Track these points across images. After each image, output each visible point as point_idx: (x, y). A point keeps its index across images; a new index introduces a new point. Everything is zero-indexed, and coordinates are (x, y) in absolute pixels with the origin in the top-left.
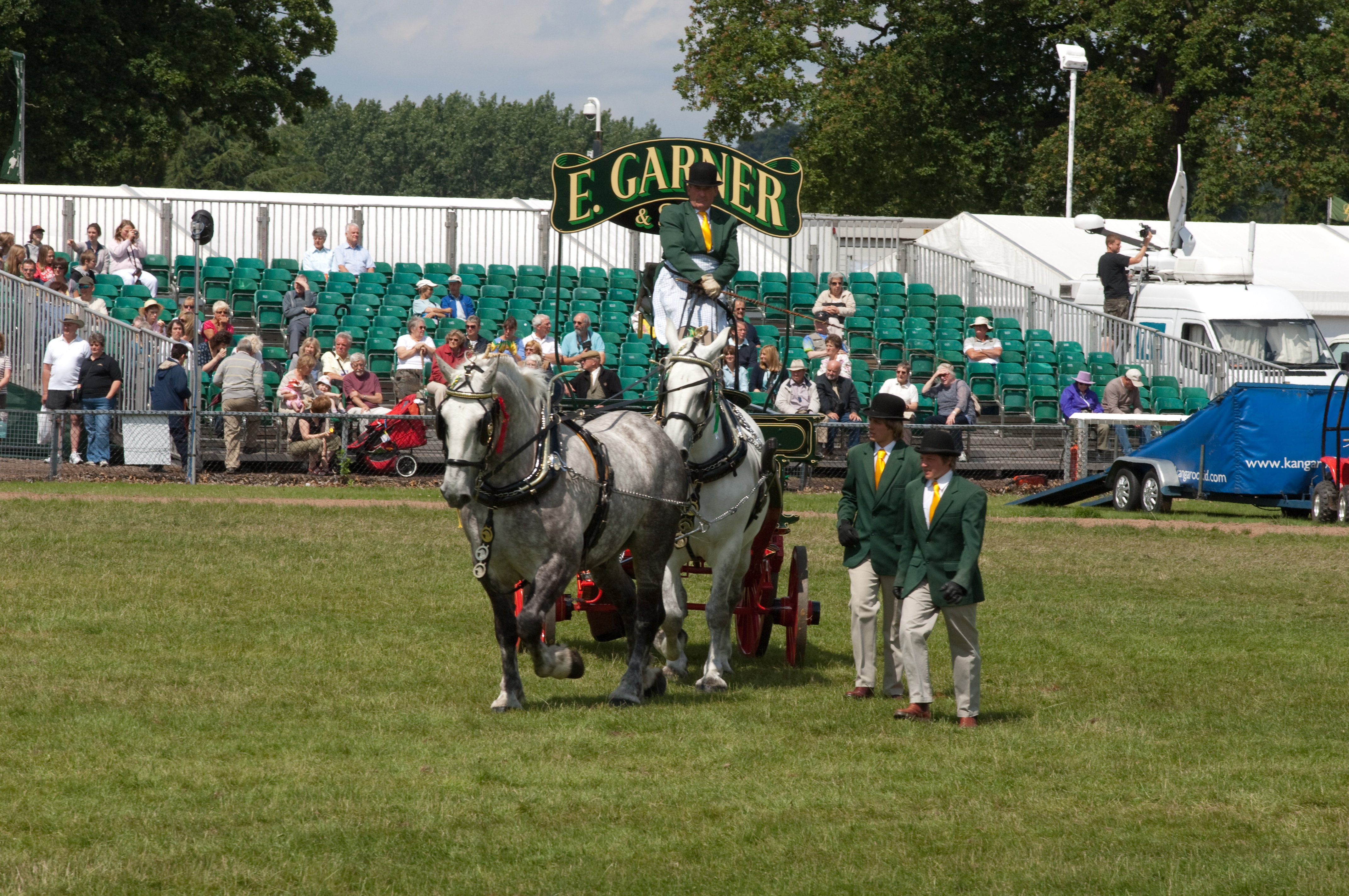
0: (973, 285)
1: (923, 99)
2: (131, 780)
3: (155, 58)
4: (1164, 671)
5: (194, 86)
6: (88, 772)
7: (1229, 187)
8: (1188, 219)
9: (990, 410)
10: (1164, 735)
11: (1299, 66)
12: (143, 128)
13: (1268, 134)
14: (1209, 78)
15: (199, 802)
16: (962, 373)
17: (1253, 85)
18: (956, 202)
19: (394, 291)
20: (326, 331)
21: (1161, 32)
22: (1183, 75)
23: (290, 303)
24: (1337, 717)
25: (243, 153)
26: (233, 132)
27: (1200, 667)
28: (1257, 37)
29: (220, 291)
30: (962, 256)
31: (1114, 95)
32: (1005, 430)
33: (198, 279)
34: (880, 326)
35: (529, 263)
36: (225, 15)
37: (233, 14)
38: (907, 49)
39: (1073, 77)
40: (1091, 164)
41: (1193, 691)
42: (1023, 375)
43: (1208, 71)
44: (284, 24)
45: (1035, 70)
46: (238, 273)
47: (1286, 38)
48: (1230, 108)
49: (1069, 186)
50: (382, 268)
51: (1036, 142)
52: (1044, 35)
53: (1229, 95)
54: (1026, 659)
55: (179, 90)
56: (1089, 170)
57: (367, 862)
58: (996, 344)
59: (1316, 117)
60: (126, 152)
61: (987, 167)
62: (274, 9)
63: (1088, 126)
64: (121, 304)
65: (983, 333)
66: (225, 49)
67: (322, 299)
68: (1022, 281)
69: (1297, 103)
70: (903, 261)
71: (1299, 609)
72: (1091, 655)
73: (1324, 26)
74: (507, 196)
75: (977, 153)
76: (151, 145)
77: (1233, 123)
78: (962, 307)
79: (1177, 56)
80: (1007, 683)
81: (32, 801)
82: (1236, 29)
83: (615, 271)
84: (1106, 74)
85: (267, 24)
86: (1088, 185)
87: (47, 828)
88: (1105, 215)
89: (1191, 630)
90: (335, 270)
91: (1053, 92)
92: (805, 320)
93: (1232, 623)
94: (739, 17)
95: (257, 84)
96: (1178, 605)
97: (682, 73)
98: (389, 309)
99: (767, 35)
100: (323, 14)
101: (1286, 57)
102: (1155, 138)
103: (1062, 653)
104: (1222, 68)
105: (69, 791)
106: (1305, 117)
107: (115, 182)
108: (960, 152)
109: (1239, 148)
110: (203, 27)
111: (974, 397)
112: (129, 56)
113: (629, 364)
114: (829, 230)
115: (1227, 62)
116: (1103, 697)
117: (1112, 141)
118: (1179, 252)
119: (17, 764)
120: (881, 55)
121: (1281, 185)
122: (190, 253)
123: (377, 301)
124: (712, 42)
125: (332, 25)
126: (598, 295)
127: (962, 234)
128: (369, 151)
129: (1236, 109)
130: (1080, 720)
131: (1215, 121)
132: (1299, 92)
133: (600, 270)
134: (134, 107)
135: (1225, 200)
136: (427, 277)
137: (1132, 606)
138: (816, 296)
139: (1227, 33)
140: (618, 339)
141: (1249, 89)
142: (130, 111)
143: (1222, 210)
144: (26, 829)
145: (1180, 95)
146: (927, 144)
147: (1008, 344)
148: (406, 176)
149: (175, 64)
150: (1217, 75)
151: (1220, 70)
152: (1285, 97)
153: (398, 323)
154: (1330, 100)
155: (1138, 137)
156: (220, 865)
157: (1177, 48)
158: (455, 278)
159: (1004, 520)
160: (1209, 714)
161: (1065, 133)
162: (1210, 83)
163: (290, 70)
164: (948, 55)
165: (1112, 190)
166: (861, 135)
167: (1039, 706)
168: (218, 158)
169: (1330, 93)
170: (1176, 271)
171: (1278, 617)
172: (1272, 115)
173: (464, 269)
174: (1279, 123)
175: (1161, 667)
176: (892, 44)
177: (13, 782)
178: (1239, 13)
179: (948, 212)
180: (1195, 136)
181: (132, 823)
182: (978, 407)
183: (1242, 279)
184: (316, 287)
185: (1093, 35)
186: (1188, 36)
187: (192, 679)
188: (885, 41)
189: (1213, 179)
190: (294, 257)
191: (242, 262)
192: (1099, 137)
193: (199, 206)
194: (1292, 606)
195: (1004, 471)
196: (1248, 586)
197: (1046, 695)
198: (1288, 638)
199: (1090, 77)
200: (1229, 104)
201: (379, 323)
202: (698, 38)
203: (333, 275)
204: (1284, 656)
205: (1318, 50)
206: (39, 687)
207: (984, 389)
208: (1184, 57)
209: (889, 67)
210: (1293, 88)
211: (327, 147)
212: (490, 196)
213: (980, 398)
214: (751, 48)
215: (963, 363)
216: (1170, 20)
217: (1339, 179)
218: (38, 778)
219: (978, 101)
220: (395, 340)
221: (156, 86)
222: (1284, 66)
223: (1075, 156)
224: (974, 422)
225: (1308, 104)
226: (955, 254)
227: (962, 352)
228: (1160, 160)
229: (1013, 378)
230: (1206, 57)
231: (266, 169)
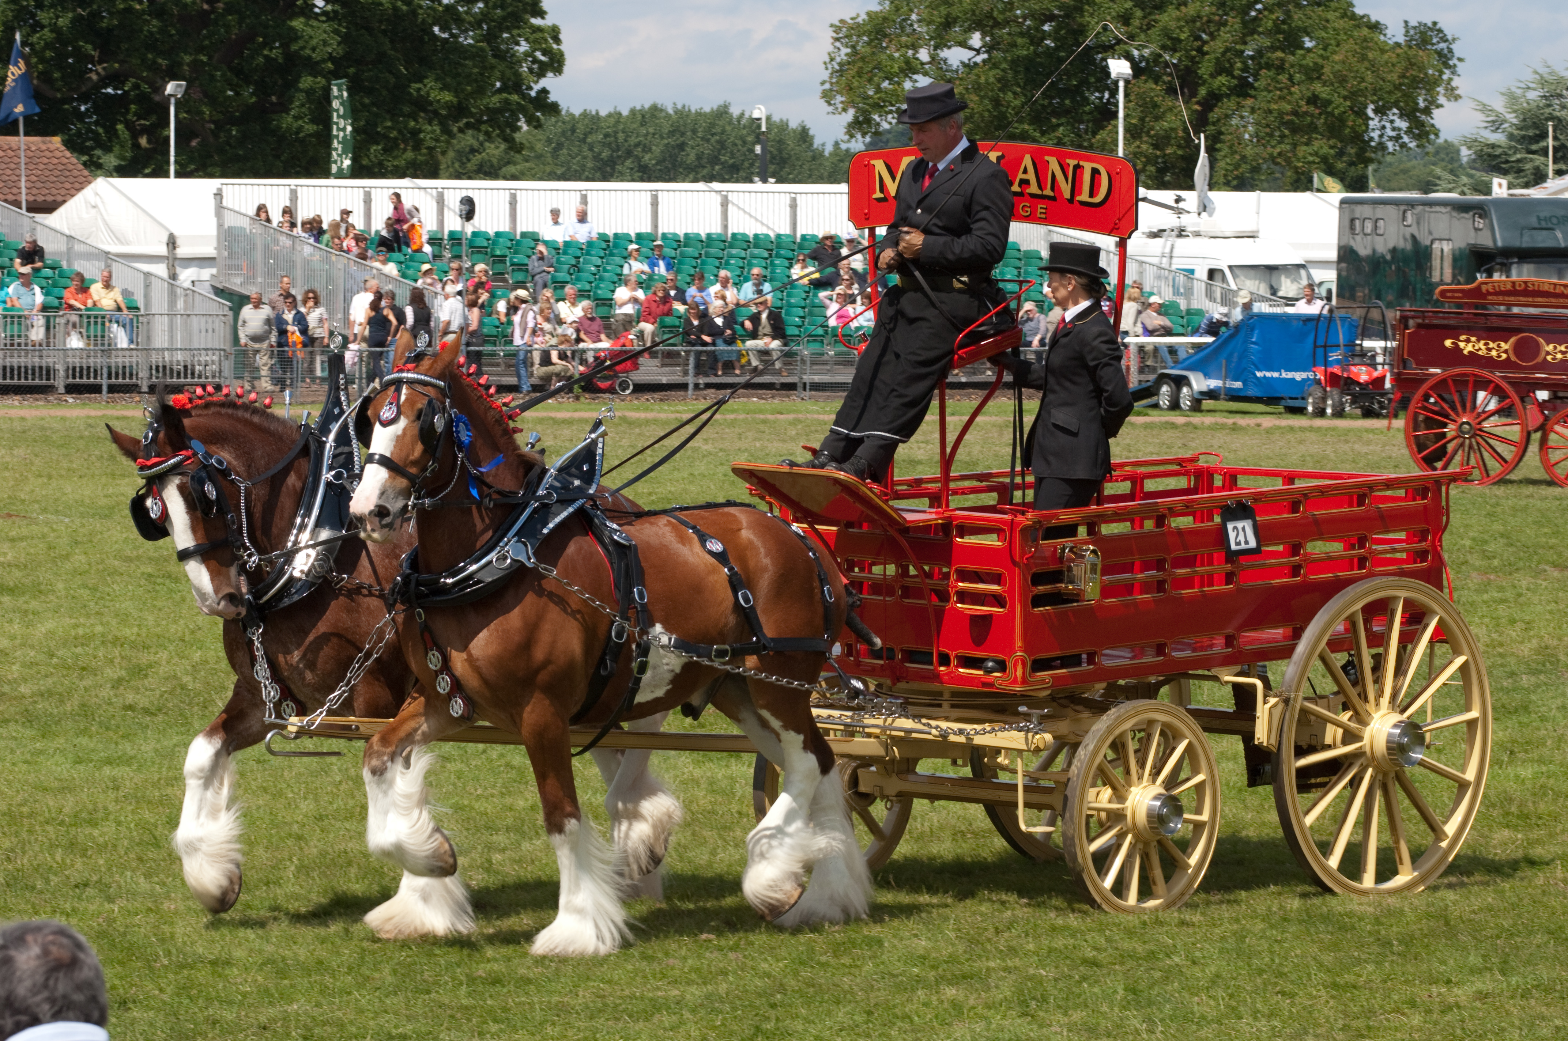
1: (1009, 102)
3: (430, 83)
5: (460, 103)
7: (1240, 166)
8: (1211, 189)
11: (1290, 74)
12: (422, 135)
13: (1268, 126)
14: (1223, 84)
17: (1255, 89)
19: (612, 254)
20: (560, 285)
21: (1187, 51)
22: (1205, 82)
23: (534, 264)
25: (498, 152)
26: (489, 137)
28: (1259, 53)
29: (481, 256)
31: (1152, 98)
33: (464, 248)
35: (713, 231)
36: (482, 49)
37: (488, 49)
38: (995, 66)
39: (1121, 84)
40: (1137, 149)
43: (1222, 79)
44: (527, 54)
45: (1092, 80)
46: (495, 243)
47: (1280, 54)
48: (1240, 107)
50: (603, 238)
51: (1094, 134)
52: (1098, 53)
53: (1238, 96)
55: (448, 106)
59: (1303, 112)
60: (409, 155)
62: (518, 44)
63: (1133, 121)
64: (408, 267)
66: (482, 74)
67: (558, 261)
69: (1289, 103)
73: (1309, 44)
74: (695, 180)
76: (429, 148)
77: (1242, 117)
79: (1199, 68)
82: (1242, 47)
83: (779, 236)
84: (1146, 81)
85: (513, 55)
88: (1148, 188)
90: (568, 239)
94: (868, 44)
95: (507, 102)
97: (827, 86)
98: (608, 268)
99: (891, 58)
100: (555, 46)
101: (1280, 68)
104: (1233, 77)
106: (1295, 113)
107: (402, 176)
109: (1247, 136)
110: (465, 59)
112: (410, 81)
113: (790, 305)
115: (1237, 73)
117: (1152, 132)
118: (1204, 215)
120: (975, 71)
121: (1279, 164)
122: (458, 228)
123: (599, 262)
124: (849, 63)
125: (562, 54)
126: (766, 254)
128: (591, 149)
129: (1244, 107)
131: (1227, 116)
132: (1291, 94)
133: (767, 235)
134: (416, 120)
135: (1237, 176)
136: (636, 243)
139: (1236, 51)
141: (1253, 92)
142: (412, 124)
143: (1235, 183)
145: (1203, 98)
148: (619, 167)
149: (445, 87)
150: (1229, 82)
151: (1231, 78)
152: (1280, 98)
153: (616, 279)
154: (1313, 100)
155: (1172, 129)
157: (1199, 62)
158: (659, 243)
161: (1116, 127)
162: (1224, 88)
163: (531, 88)
164: (1027, 69)
165: (1153, 169)
168: (479, 157)
169: (1314, 94)
170: (1202, 229)
172: (1271, 112)
173: (664, 236)
174: (1276, 118)
176: (984, 61)
178: (1245, 35)
180: (1213, 127)
183: (1251, 234)
185: (1136, 53)
186: (1207, 53)
188: (979, 59)
189: (1228, 160)
191: (498, 234)
192: (1142, 129)
193: (464, 193)
199: (1134, 84)
200: (1239, 103)
201: (601, 279)
202: (838, 59)
203: (566, 243)
205: (1304, 62)
208: (1205, 69)
209: (982, 80)
210: (1286, 91)
211: (560, 146)
212: (684, 181)
214: (878, 67)
216: (1193, 41)
217: (1321, 159)
219: (1051, 103)
220: (614, 291)
221: (431, 103)
222: (1279, 75)
223: (1124, 143)
225: (1297, 103)
230: (1221, 69)
231: (515, 164)
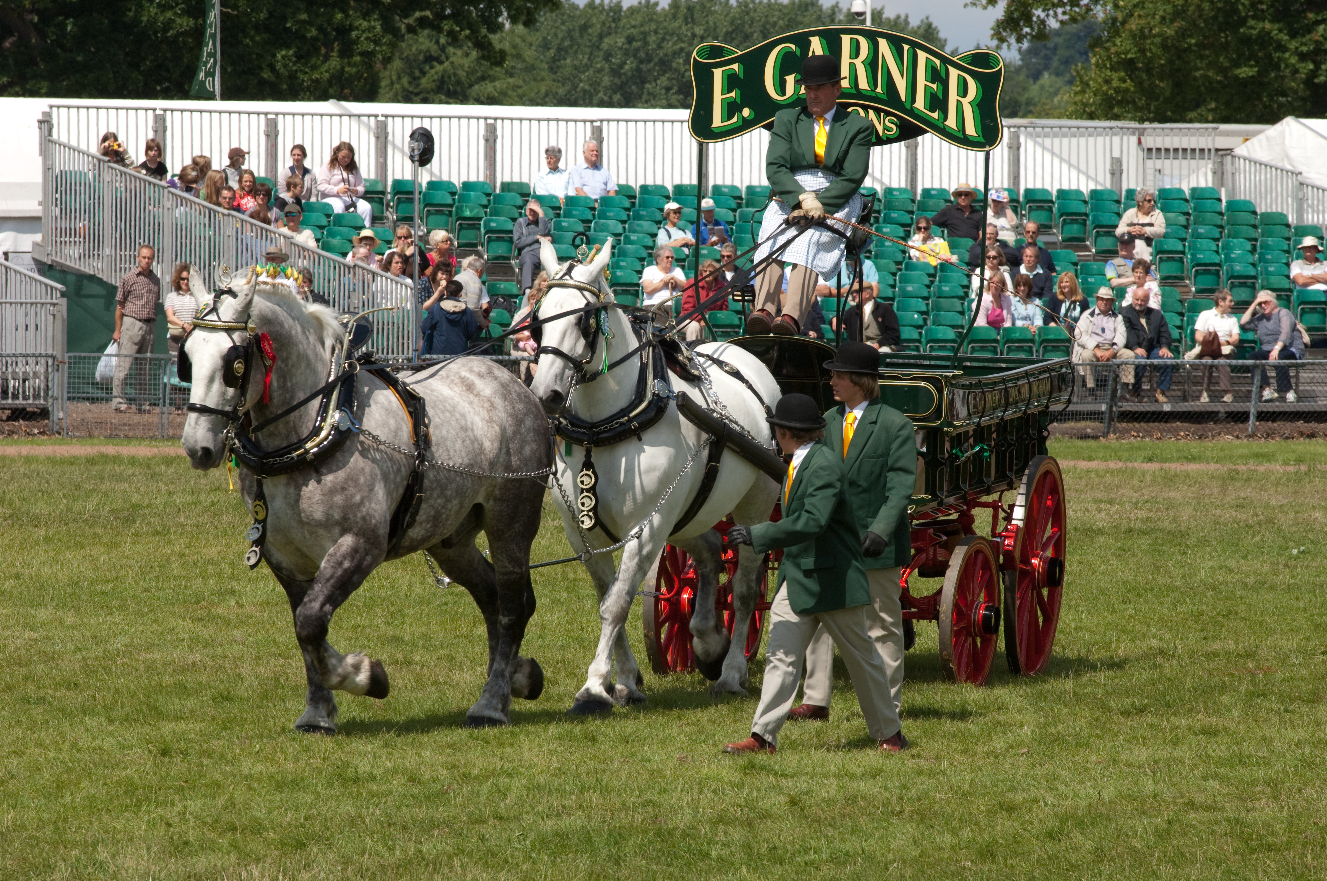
0: (1300, 201)
2: (350, 773)
6: (301, 764)
9: (1322, 344)
12: (354, 35)
15: (428, 798)
18: (1281, 105)
19: (638, 217)
23: (521, 231)
25: (466, 62)
26: (454, 39)
29: (441, 218)
30: (1289, 167)
33: (417, 206)
34: (1193, 248)
46: (463, 198)
50: (625, 191)
57: (617, 863)
60: (334, 63)
61: (1316, 64)
64: (332, 235)
65: (1313, 256)
67: (558, 227)
70: (1219, 174)
75: (1304, 49)
76: (363, 54)
78: (1288, 226)
81: (240, 797)
83: (889, 191)
87: (257, 828)
92: (1107, 243)
98: (633, 237)
105: (280, 786)
107: (323, 96)
108: (1284, 49)
111: (1301, 328)
113: (906, 295)
114: (1134, 139)
119: (222, 756)
122: (408, 176)
123: (619, 228)
127: (1287, 142)
128: (608, 57)
134: (343, 11)
136: (675, 200)
138: (1119, 216)
140: (893, 268)
142: (339, 16)
144: (234, 829)
146: (1247, 41)
148: (649, 86)
153: (644, 253)
156: (451, 868)
158: (708, 200)
166: (1170, 32)
168: (439, 68)
173: (718, 191)
177: (218, 776)
179: (1272, 118)
181: (352, 822)
184: (551, 213)
187: (417, 658)
190: (525, 180)
191: (467, 186)
193: (417, 124)
201: (622, 253)
206: (246, 669)
207: (1314, 319)
211: (562, 53)
213: (1309, 329)
215: (1290, 290)
218: (246, 771)
220: (640, 272)
224: (1303, 357)
226: (1280, 165)
231: (493, 79)
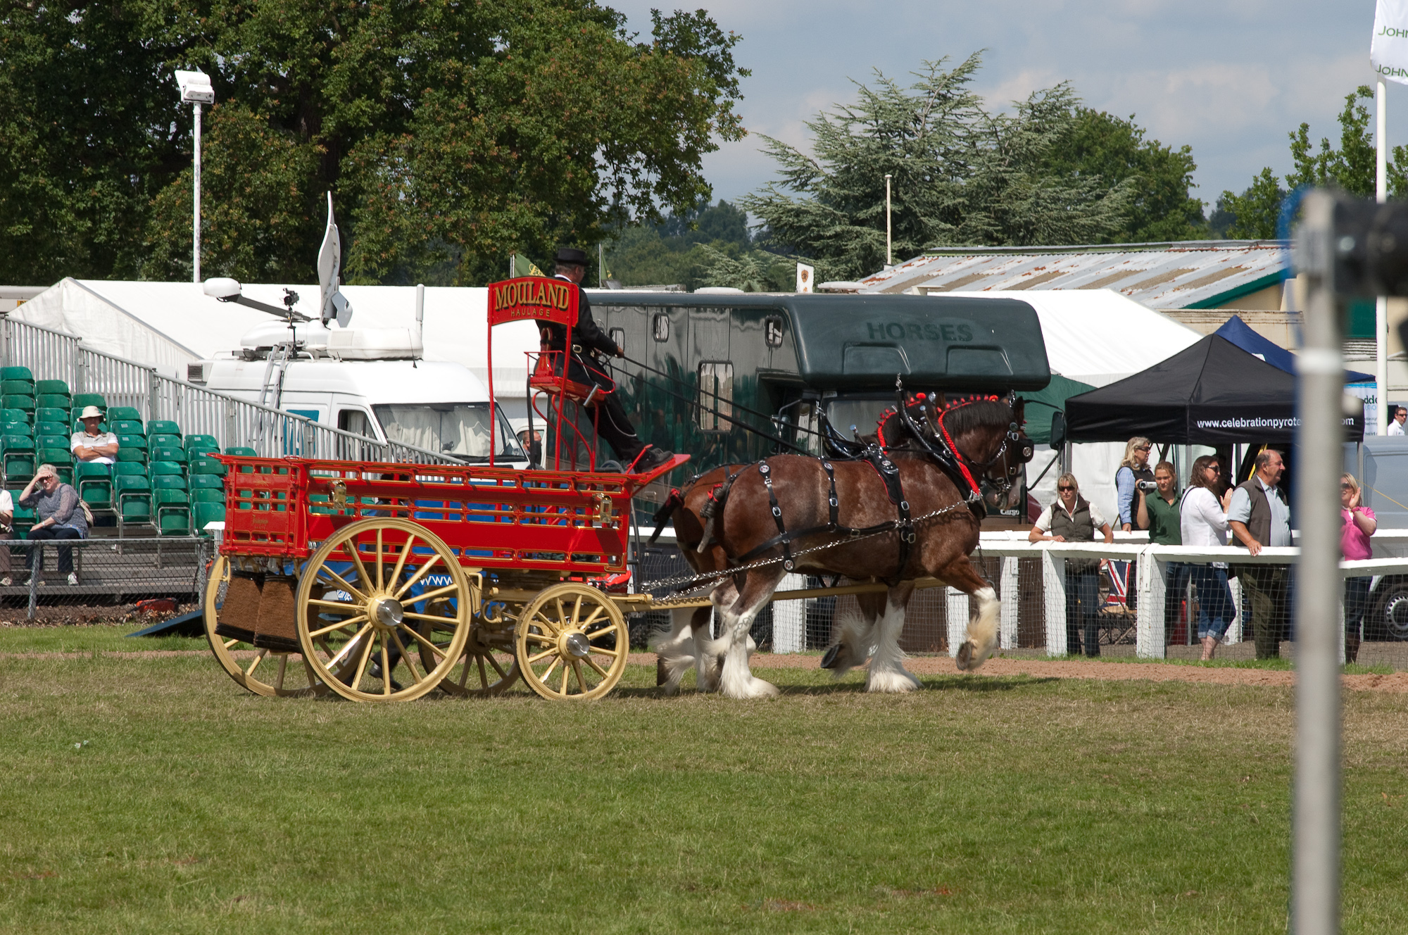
0: (80, 369)
1: (12, 140)
4: (325, 835)
7: (391, 244)
8: (343, 282)
9: (105, 522)
10: (324, 914)
11: (470, 95)
13: (435, 179)
14: (364, 112)
16: (70, 476)
17: (415, 121)
18: (58, 266)
21: (303, 57)
22: (333, 108)
24: (535, 885)
27: (368, 828)
28: (420, 61)
30: (66, 331)
31: (248, 133)
32: (125, 545)
39: (197, 111)
40: (223, 218)
41: (360, 858)
42: (145, 476)
43: (362, 103)
45: (149, 103)
47: (453, 63)
48: (389, 148)
49: (196, 244)
51: (153, 192)
52: (158, 60)
53: (388, 132)
54: (155, 826)
56: (220, 225)
58: (112, 440)
59: (493, 157)
61: (94, 222)
63: (217, 171)
65: (93, 427)
68: (142, 362)
69: (469, 142)
71: (487, 756)
72: (235, 818)
73: (499, 47)
75: (82, 205)
77: (394, 166)
78: (68, 395)
79: (325, 86)
80: (133, 856)
82: (394, 52)
84: (236, 107)
86: (220, 244)
88: (242, 279)
89: (358, 784)
91: (173, 129)
93: (407, 774)
96: (341, 754)
101: (455, 86)
102: (301, 186)
103: (202, 818)
104: (379, 100)
106: (479, 159)
108: (60, 206)
109: (402, 196)
111: (83, 504)
115: (384, 93)
116: (252, 869)
117: (248, 190)
118: (333, 323)
121: (453, 241)
127: (65, 306)
129: (397, 149)
130: (223, 898)
131: (372, 165)
132: (472, 127)
135: (387, 260)
137: (285, 757)
139: (384, 57)
141: (410, 125)
143: (384, 271)
145: (330, 134)
146: (18, 196)
147: (126, 439)
150: (372, 108)
151: (377, 102)
152: (454, 133)
154: (509, 137)
155: (278, 183)
157: (323, 76)
159: (126, 656)
160: (382, 885)
161: (190, 180)
162: (365, 119)
164: (41, 86)
165: (250, 249)
167: (173, 883)
169: (509, 128)
170: (329, 346)
171: (462, 766)
172: (440, 157)
174: (448, 166)
175: (322, 830)
178: (396, 33)
179: (48, 279)
180: (348, 182)
182: (90, 517)
183: (410, 355)
185: (220, 60)
186: (336, 61)
189: (372, 235)
192: (231, 185)
194: (478, 752)
195: (124, 595)
196: (425, 729)
197: (181, 869)
198: (475, 791)
199: (218, 111)
200: (388, 143)
204: (470, 812)
205: (493, 76)
207: (97, 495)
208: (333, 87)
210: (464, 123)
213: (92, 506)
216: (314, 42)
217: (522, 234)
222: (453, 96)
223: (202, 208)
224: (86, 536)
225: (483, 141)
226: (57, 330)
227: (68, 450)
228: (308, 212)
229: (134, 481)
230: (359, 87)
